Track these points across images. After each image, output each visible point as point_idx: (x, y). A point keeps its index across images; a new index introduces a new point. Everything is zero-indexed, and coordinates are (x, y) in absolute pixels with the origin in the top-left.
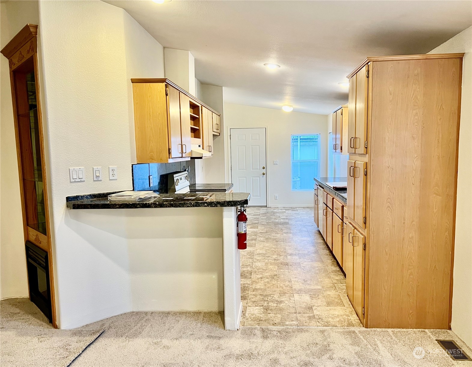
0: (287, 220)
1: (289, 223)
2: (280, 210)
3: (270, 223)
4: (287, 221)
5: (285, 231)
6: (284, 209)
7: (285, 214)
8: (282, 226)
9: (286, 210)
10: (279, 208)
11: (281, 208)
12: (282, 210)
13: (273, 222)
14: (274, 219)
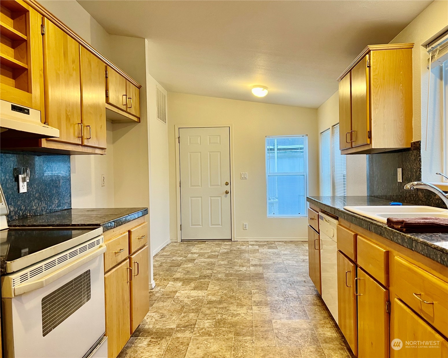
0: (261, 268)
1: (265, 276)
2: (250, 246)
3: (231, 275)
4: (260, 270)
5: (256, 298)
6: (256, 245)
7: (257, 254)
8: (252, 284)
9: (260, 246)
10: (250, 243)
11: (252, 243)
12: (254, 246)
13: (238, 273)
14: (240, 266)
